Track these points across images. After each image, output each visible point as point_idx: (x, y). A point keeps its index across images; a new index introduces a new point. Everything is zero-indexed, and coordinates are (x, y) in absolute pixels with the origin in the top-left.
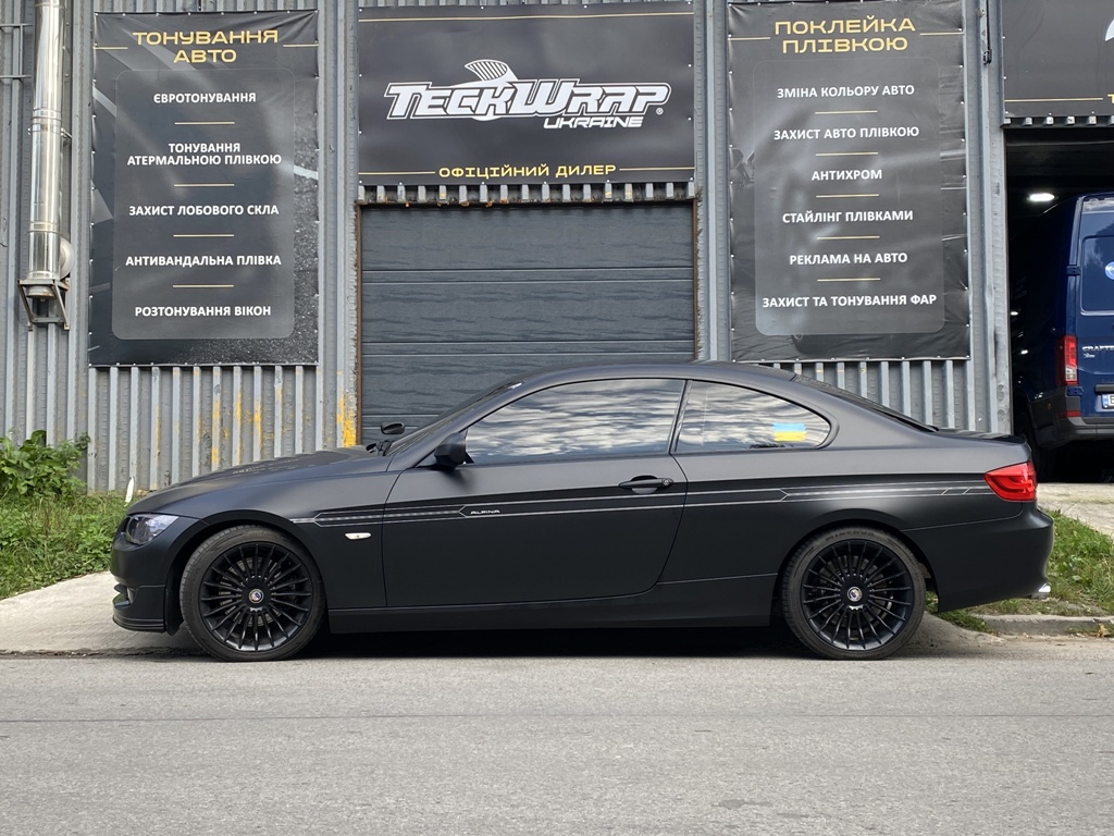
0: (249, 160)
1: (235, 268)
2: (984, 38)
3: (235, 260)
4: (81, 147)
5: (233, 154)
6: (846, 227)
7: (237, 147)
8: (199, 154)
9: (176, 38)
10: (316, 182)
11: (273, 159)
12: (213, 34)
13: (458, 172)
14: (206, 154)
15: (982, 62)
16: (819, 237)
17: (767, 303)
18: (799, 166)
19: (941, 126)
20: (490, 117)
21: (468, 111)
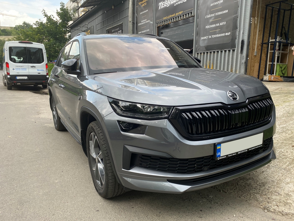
0: (147, 22)
4: (135, 24)
6: (216, 17)
9: (142, 2)
10: (152, 24)
11: (149, 21)
12: (145, 0)
13: (165, 18)
14: (144, 22)
17: (202, 38)
18: (209, 3)
20: (169, 6)
21: (166, 5)
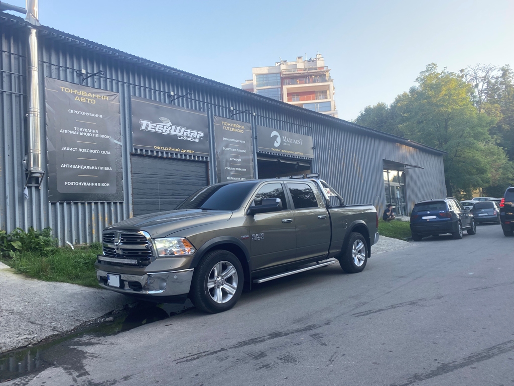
0: (101, 136)
1: (98, 170)
2: (254, 133)
3: (98, 168)
5: (96, 134)
6: (236, 171)
7: (97, 131)
8: (85, 132)
9: (75, 92)
10: (121, 146)
11: (108, 137)
12: (88, 93)
13: (159, 148)
14: (87, 132)
15: (254, 138)
16: (232, 173)
18: (228, 156)
20: (166, 134)
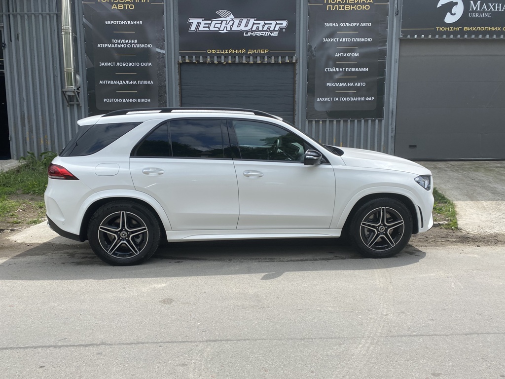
0: (140, 46)
1: (137, 85)
2: (396, 6)
3: (137, 82)
4: (80, 40)
5: (135, 44)
6: (346, 73)
7: (136, 41)
8: (123, 43)
10: (164, 54)
14: (125, 43)
15: (395, 15)
16: (337, 77)
17: (319, 99)
18: (331, 51)
19: (379, 38)
21: (217, 29)
